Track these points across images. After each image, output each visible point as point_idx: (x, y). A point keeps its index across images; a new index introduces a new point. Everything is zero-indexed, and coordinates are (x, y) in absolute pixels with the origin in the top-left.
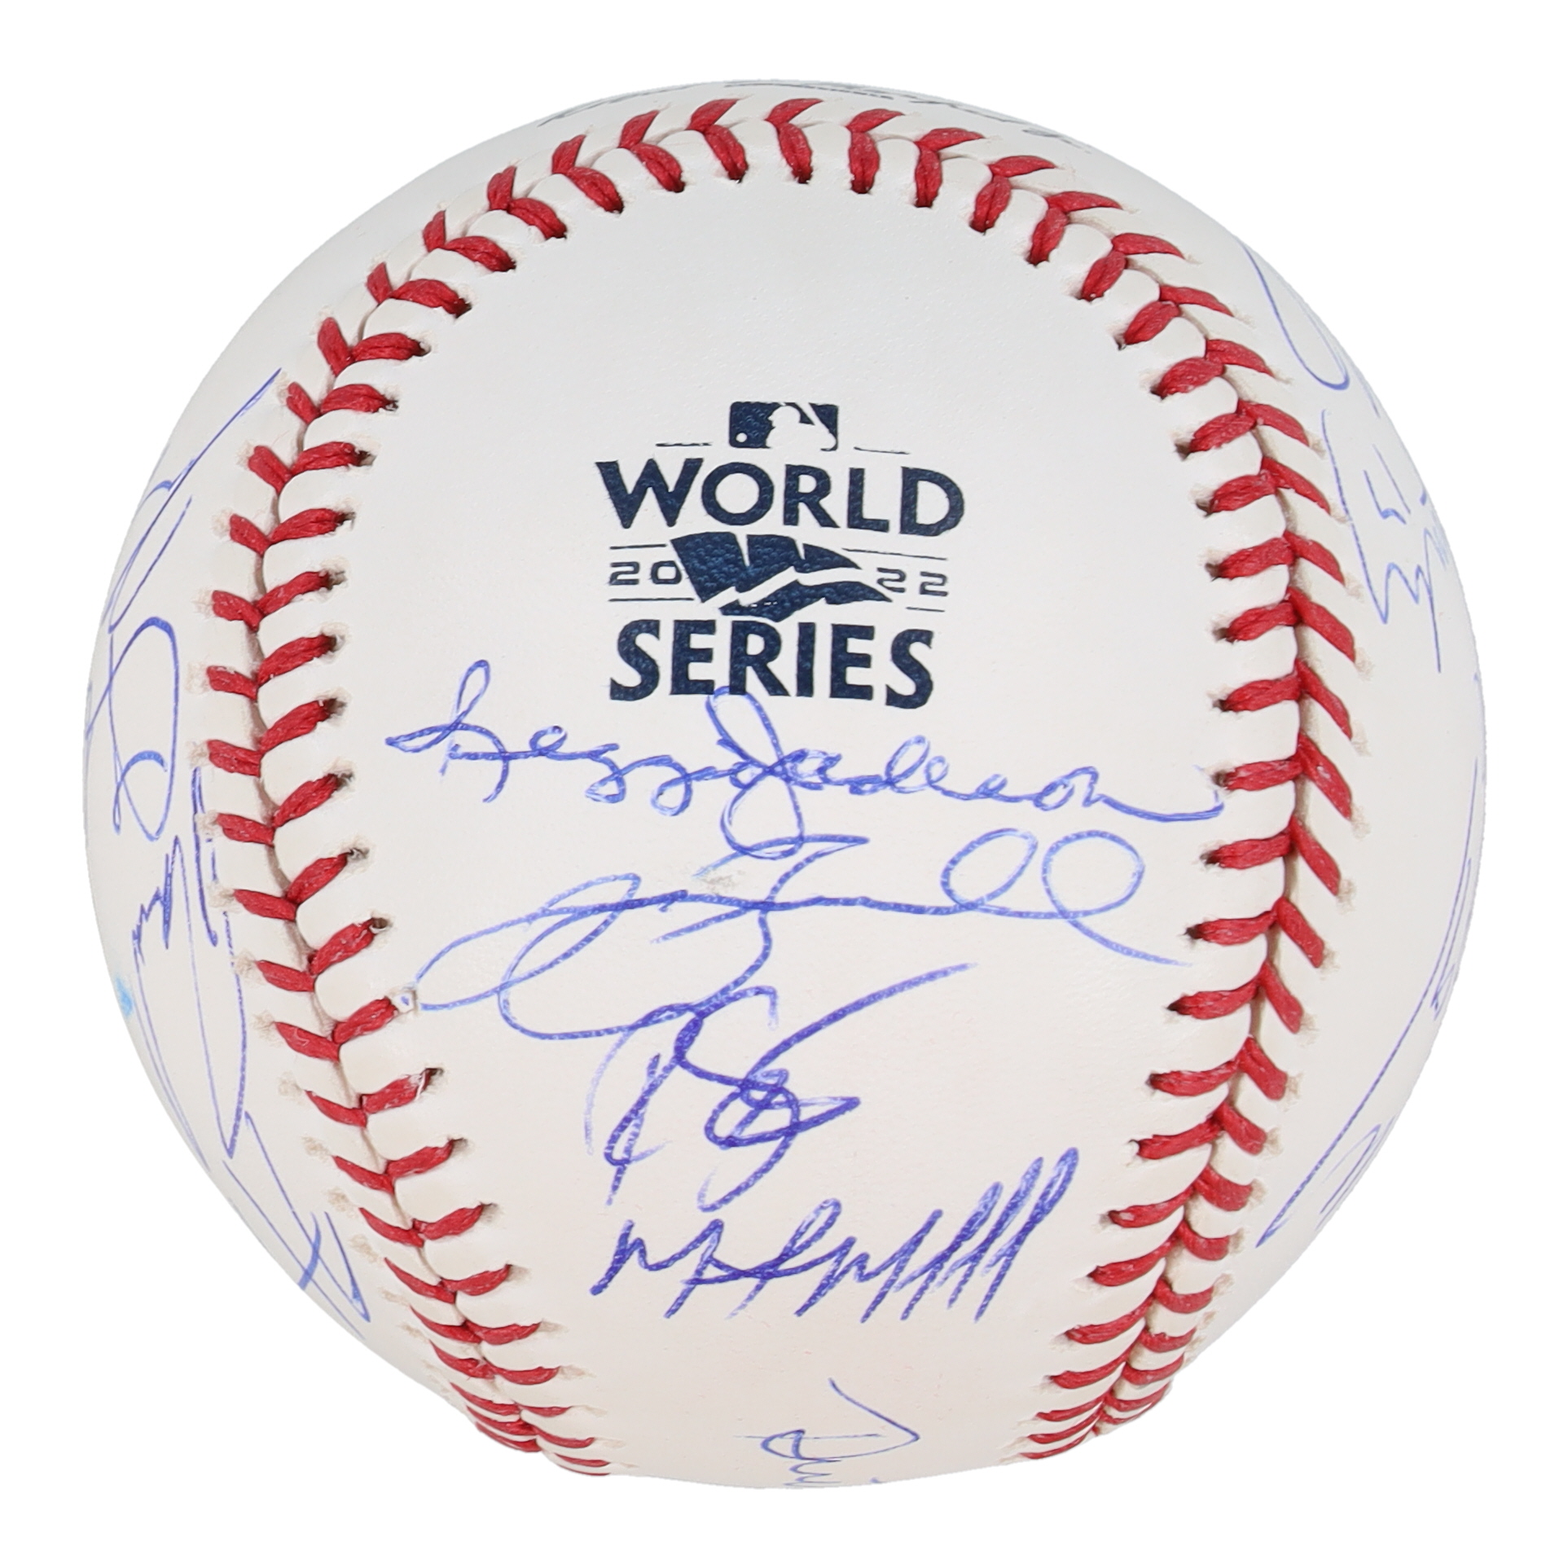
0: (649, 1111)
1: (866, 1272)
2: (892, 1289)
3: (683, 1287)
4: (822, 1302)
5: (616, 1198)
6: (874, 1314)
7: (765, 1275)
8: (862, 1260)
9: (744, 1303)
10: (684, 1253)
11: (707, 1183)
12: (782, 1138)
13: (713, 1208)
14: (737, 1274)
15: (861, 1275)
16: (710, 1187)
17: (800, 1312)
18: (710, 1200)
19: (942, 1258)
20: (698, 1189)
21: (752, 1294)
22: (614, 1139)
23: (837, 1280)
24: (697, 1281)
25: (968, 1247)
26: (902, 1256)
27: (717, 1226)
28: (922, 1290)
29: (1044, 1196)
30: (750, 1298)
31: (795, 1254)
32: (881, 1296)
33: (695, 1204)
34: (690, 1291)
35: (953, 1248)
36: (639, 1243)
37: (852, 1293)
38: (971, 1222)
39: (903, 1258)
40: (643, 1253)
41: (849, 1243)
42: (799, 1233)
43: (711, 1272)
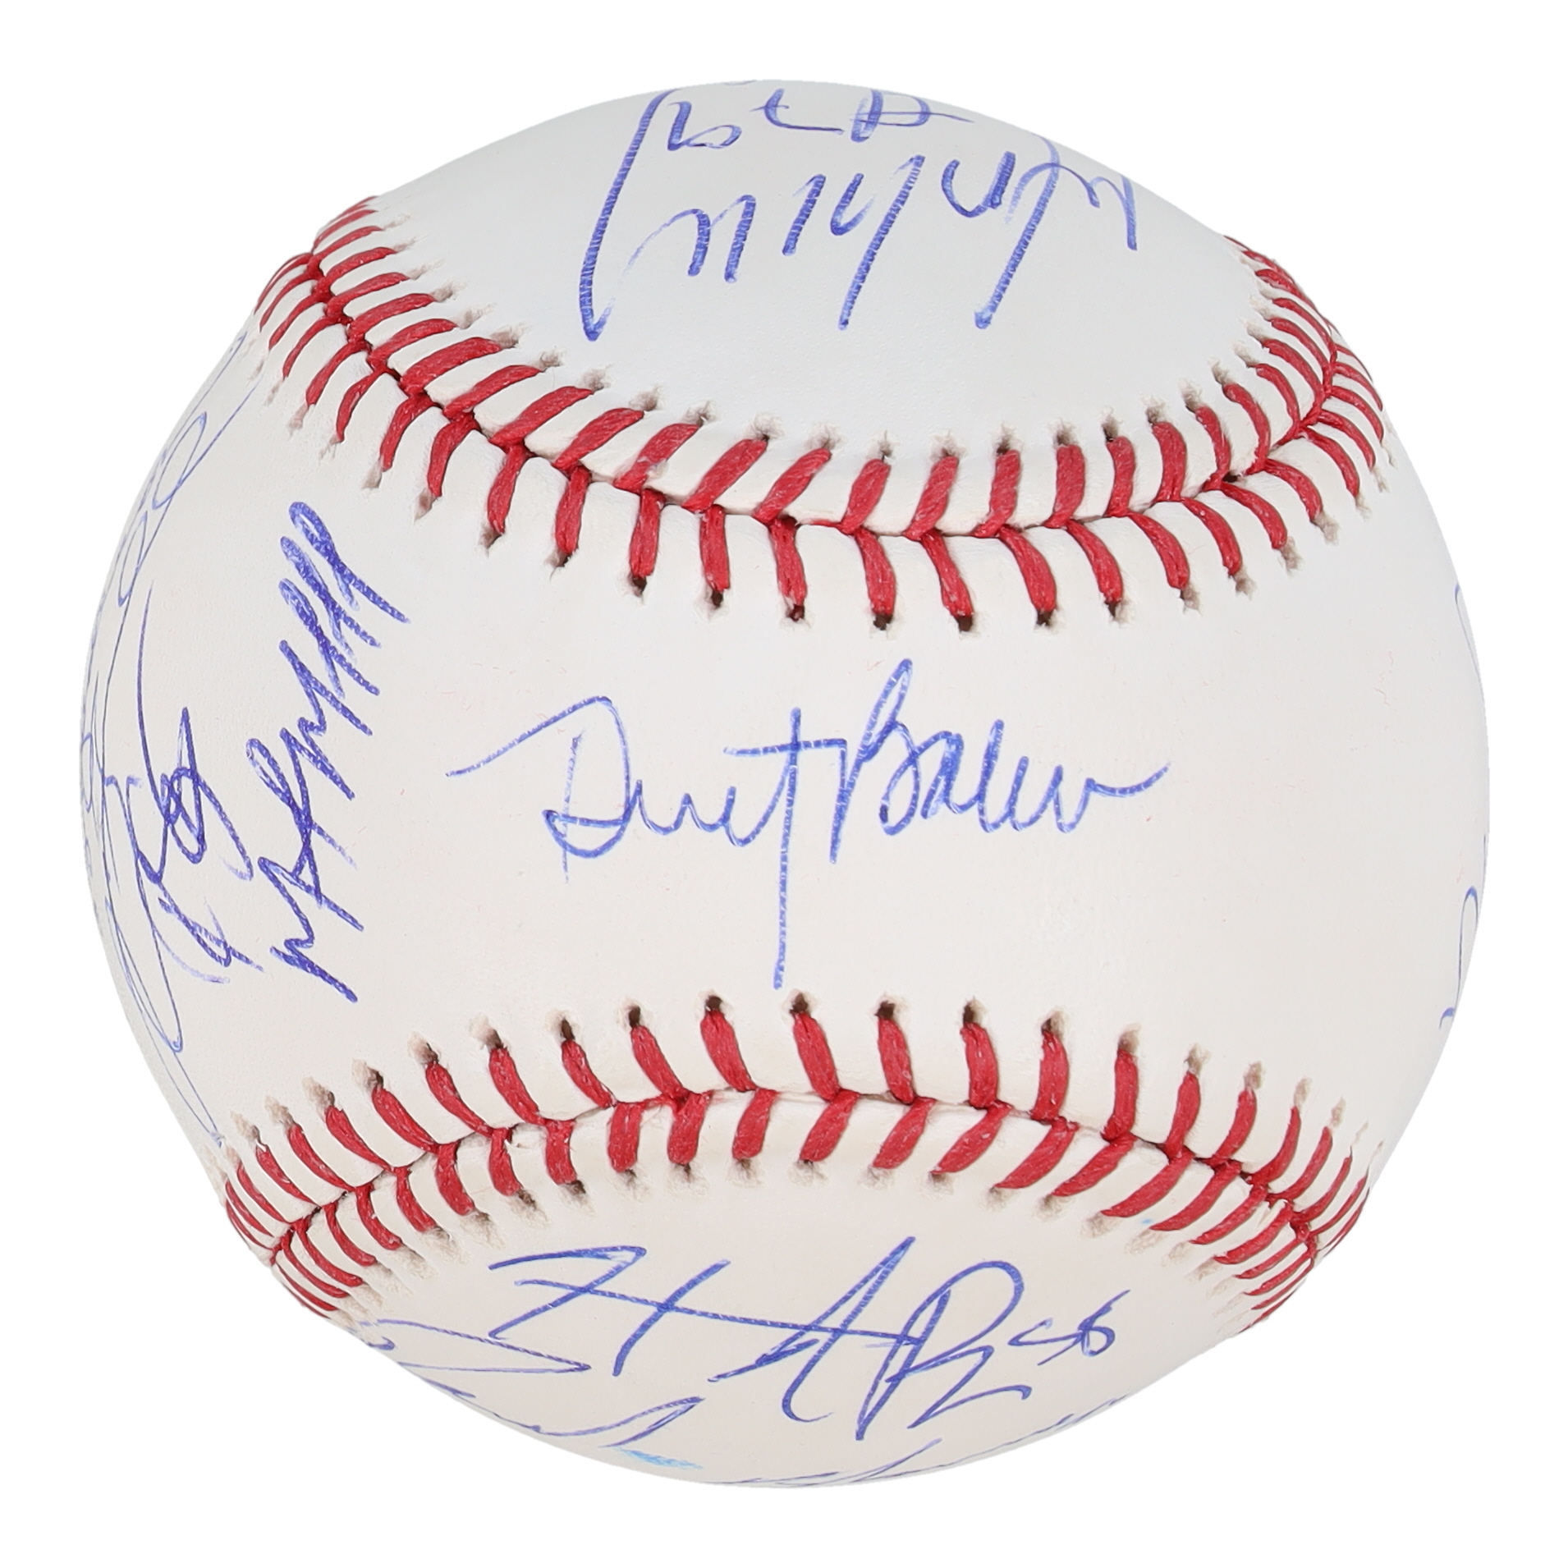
0: (192, 917)
1: (317, 723)
2: (341, 700)
3: (325, 906)
4: (339, 770)
5: (256, 962)
6: (363, 721)
7: (308, 823)
8: (304, 725)
9: (338, 849)
10: (290, 900)
11: (231, 868)
12: (199, 787)
13: (249, 865)
14: (307, 851)
15: (319, 729)
16: (235, 867)
17: (350, 795)
18: (245, 870)
19: (325, 646)
20: (236, 878)
21: (328, 839)
22: (213, 955)
23: (319, 753)
24: (317, 893)
25: (324, 620)
26: (310, 686)
27: (264, 864)
28: (351, 670)
29: (312, 540)
30: (331, 841)
31: (289, 791)
32: (345, 711)
33: (247, 882)
34: (328, 901)
35: (319, 635)
36: (288, 943)
37: (336, 740)
38: (302, 614)
39: (313, 685)
40: (297, 941)
41: (286, 735)
42: (270, 784)
43: (306, 876)
